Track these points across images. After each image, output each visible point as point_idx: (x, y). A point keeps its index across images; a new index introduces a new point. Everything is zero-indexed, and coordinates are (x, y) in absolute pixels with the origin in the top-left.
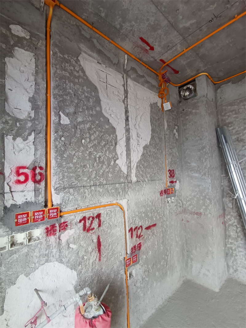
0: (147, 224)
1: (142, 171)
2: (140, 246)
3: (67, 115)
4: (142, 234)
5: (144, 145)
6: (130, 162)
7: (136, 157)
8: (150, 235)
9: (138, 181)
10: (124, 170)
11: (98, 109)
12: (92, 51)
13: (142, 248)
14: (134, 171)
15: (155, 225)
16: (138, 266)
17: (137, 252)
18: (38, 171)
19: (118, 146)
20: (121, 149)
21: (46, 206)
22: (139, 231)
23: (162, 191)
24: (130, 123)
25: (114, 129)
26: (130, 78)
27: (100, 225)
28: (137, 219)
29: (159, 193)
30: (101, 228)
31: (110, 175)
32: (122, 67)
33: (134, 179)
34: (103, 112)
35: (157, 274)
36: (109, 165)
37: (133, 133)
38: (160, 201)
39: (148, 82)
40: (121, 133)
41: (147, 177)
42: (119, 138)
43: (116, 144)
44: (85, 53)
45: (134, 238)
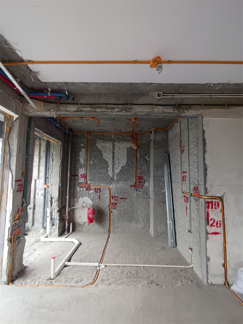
0: (121, 197)
1: (120, 176)
2: (116, 204)
3: (92, 161)
4: (118, 200)
5: (122, 166)
6: (114, 173)
7: (117, 171)
8: (122, 201)
9: (117, 180)
10: (111, 176)
11: (101, 157)
12: (101, 140)
13: (118, 205)
14: (116, 176)
15: (126, 198)
16: (115, 210)
17: (115, 205)
18: (85, 175)
19: (108, 168)
20: (110, 169)
21: (86, 184)
22: (116, 198)
23: (132, 185)
24: (115, 159)
25: (107, 163)
26: (116, 142)
27: (100, 192)
28: (116, 193)
29: (130, 186)
30: (100, 193)
31: (105, 177)
32: (112, 139)
34: (103, 158)
35: (126, 218)
36: (104, 174)
37: (116, 162)
38: (130, 189)
39: (126, 140)
40: (110, 163)
41: (122, 179)
42: (109, 165)
43: (107, 167)
44: (98, 141)
45: (114, 200)
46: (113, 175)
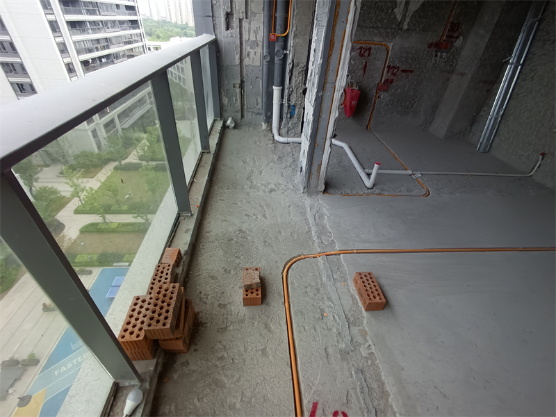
0: (404, 67)
1: (416, 20)
2: (392, 81)
4: (397, 73)
6: (406, 12)
7: (414, 7)
8: (404, 77)
9: (408, 29)
10: (399, 18)
13: (394, 83)
14: (407, 20)
15: (411, 72)
16: (386, 94)
17: (389, 84)
22: (395, 71)
27: (369, 55)
28: (397, 60)
29: (428, 45)
30: (369, 57)
31: (385, 21)
33: (406, 27)
35: (400, 108)
36: (387, 12)
38: (426, 52)
41: (419, 27)
45: (390, 74)
46: (403, 15)
